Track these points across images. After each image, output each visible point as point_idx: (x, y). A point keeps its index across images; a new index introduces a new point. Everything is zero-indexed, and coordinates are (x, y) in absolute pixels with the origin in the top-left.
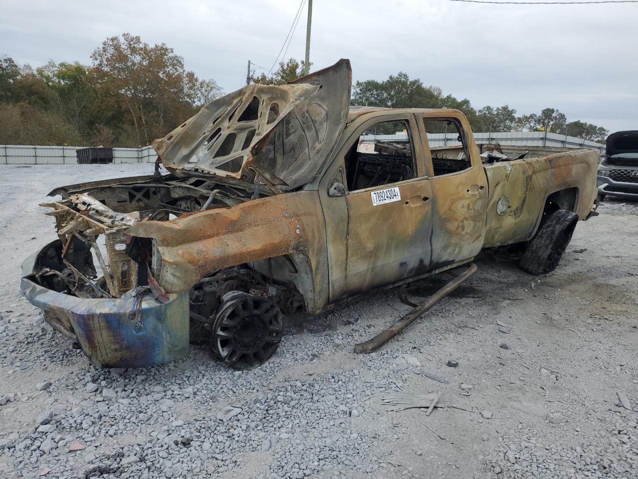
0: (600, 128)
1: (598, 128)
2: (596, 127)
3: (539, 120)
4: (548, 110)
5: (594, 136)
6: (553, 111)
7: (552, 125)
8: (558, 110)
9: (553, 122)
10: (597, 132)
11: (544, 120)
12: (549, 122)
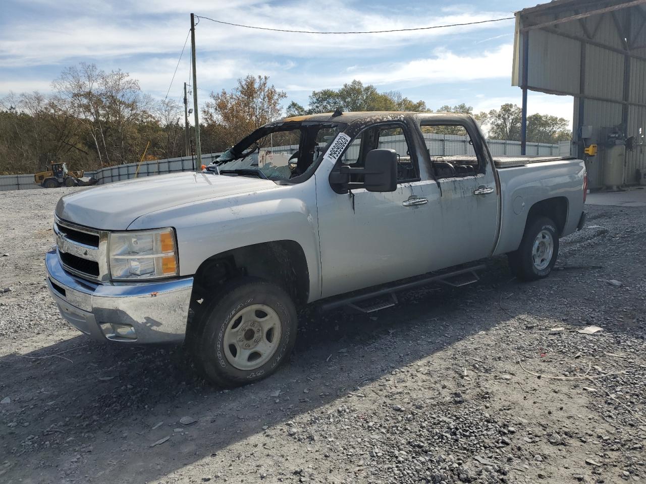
0: (560, 119)
1: (559, 119)
2: (557, 118)
3: (499, 116)
4: (507, 105)
5: (555, 126)
6: (511, 106)
7: (513, 120)
8: (516, 105)
9: (513, 117)
10: (558, 122)
11: (504, 115)
12: (509, 117)
